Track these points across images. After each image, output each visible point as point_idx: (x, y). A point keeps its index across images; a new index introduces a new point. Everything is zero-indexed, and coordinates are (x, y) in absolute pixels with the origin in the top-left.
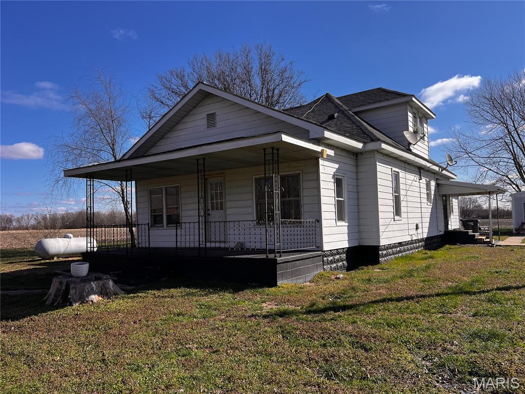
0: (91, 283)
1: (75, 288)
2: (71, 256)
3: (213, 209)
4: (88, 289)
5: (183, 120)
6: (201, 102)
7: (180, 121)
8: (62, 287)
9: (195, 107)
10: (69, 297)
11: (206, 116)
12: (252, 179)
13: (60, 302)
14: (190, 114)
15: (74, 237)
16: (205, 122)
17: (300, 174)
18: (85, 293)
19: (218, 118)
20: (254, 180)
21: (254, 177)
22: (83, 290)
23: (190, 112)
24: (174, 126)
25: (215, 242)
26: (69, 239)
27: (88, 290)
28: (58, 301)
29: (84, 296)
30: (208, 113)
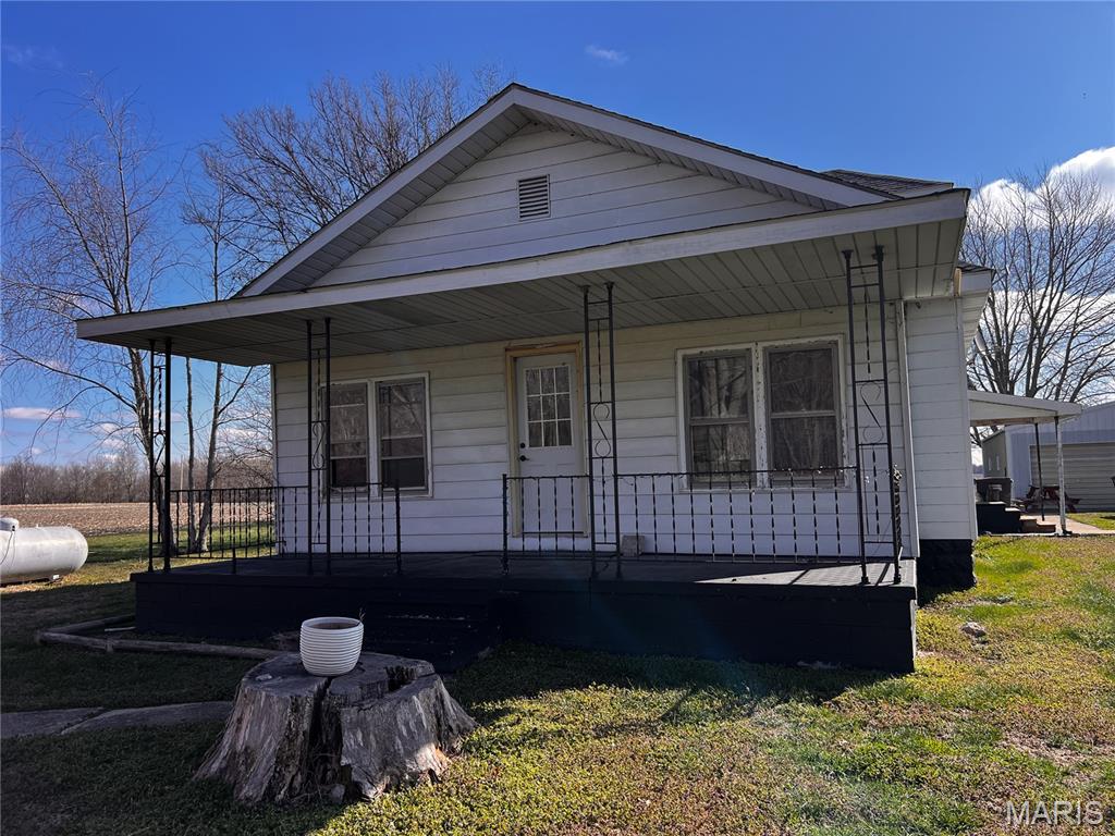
0: (411, 701)
1: (360, 724)
2: (13, 580)
3: (535, 443)
4: (407, 724)
5: (437, 197)
6: (498, 144)
7: (427, 197)
8: (299, 721)
9: (478, 160)
10: (344, 761)
11: (515, 185)
12: (675, 357)
13: (296, 784)
14: (462, 177)
15: (20, 526)
16: (513, 200)
17: (836, 343)
18: (399, 741)
19: (554, 193)
20: (680, 361)
21: (680, 355)
22: (391, 730)
23: (461, 172)
24: (407, 212)
25: (540, 535)
26: (8, 533)
27: (409, 731)
28: (288, 780)
29: (396, 753)
30: (521, 178)
